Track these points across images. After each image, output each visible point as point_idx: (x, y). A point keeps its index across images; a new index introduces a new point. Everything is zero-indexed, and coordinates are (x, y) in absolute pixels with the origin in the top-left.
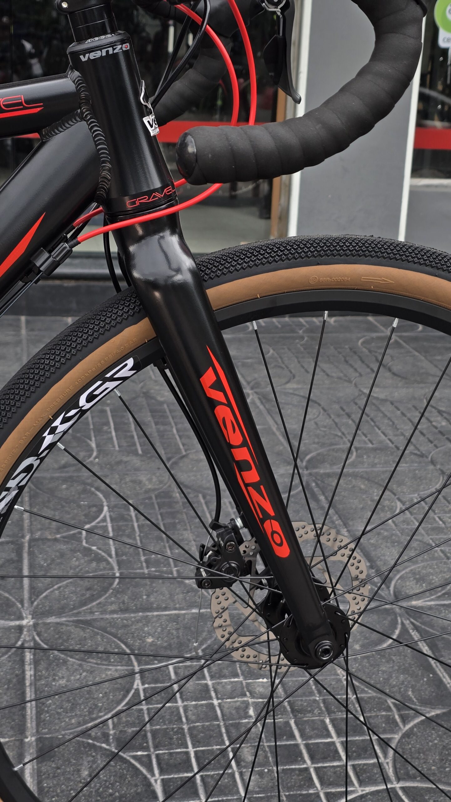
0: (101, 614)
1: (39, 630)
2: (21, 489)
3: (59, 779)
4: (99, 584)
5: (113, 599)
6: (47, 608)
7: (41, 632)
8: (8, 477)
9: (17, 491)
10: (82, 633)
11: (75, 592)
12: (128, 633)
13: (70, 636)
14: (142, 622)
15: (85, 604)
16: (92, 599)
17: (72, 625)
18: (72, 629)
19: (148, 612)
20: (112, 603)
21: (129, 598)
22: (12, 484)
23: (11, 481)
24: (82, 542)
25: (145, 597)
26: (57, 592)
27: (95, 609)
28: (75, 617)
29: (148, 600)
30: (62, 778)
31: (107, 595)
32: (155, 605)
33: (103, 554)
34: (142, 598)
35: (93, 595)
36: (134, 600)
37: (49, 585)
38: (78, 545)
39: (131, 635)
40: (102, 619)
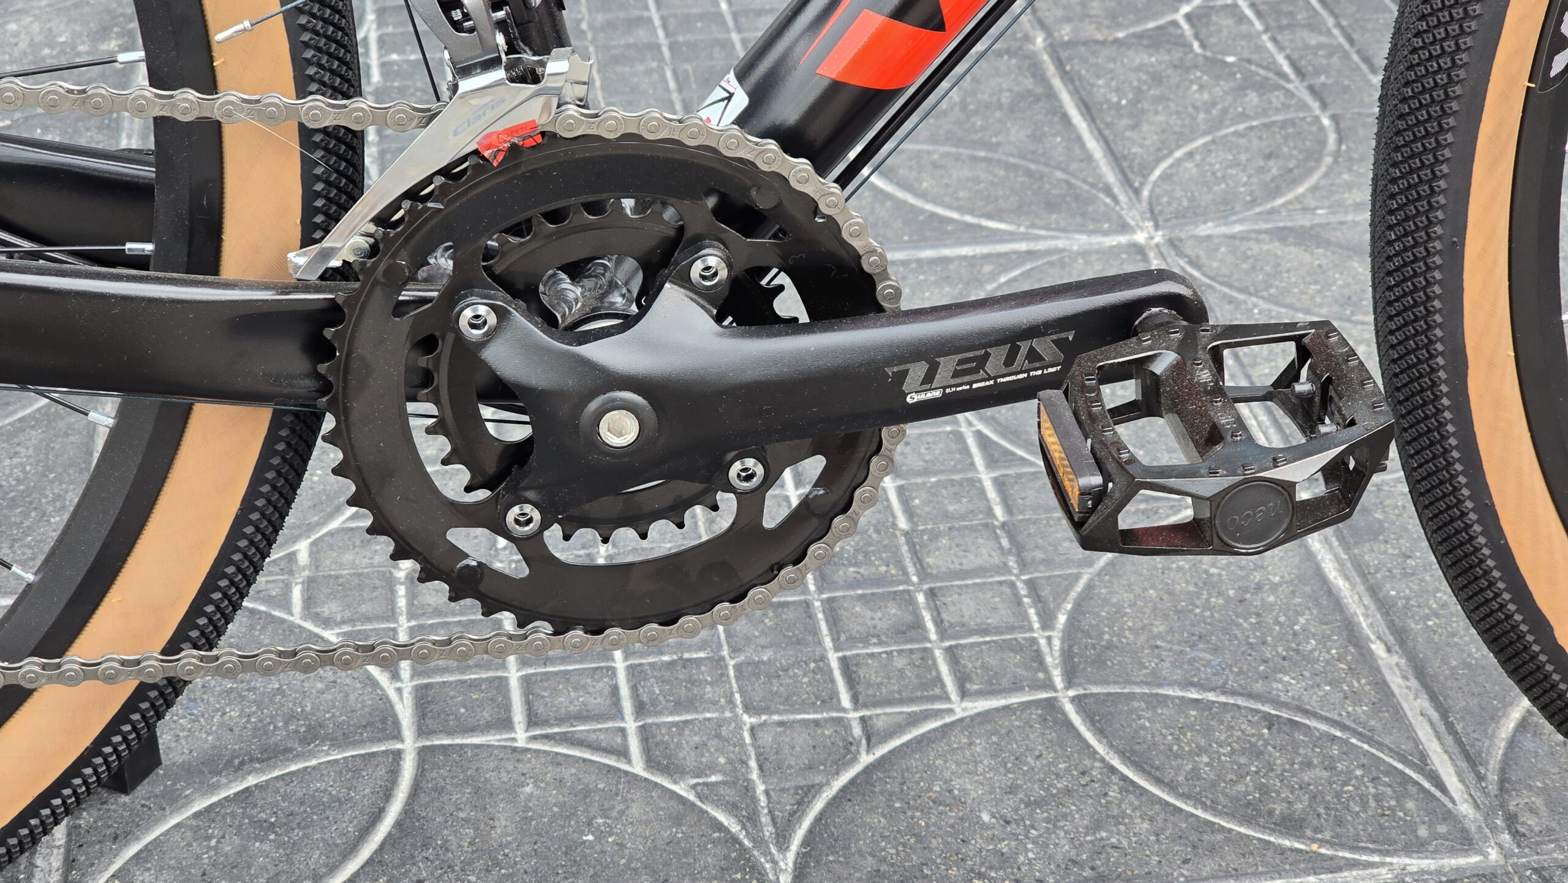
0: (1333, 213)
1: (1189, 253)
3: (1423, 580)
4: (1291, 144)
5: (1346, 177)
6: (1185, 203)
7: (1197, 258)
11: (1239, 164)
15: (1277, 192)
16: (1290, 178)
17: (1271, 240)
18: (1275, 248)
24: (1191, 46)
26: (1189, 165)
27: (1313, 203)
28: (1266, 221)
30: (1428, 578)
31: (1323, 169)
33: (1262, 72)
35: (1290, 171)
37: (1159, 149)
38: (1185, 54)
40: (1341, 223)
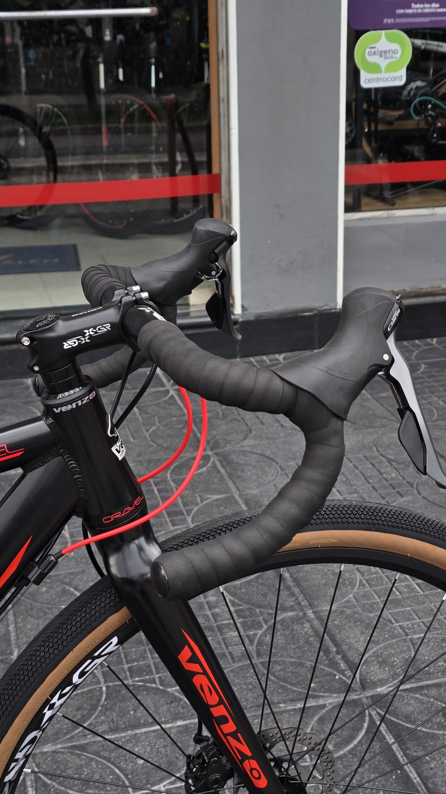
1: (37, 761)
2: (27, 757)
4: (88, 702)
5: (102, 718)
7: (40, 763)
8: (16, 750)
9: (24, 760)
10: (78, 761)
12: (120, 756)
13: (67, 765)
14: (132, 742)
17: (68, 752)
18: (68, 757)
19: (136, 729)
20: (102, 723)
21: (117, 715)
22: (19, 755)
23: (18, 754)
25: (132, 712)
28: (70, 742)
29: (135, 716)
31: (97, 713)
32: (142, 721)
34: (130, 714)
35: (83, 716)
36: (122, 717)
39: (123, 758)
40: (94, 742)
